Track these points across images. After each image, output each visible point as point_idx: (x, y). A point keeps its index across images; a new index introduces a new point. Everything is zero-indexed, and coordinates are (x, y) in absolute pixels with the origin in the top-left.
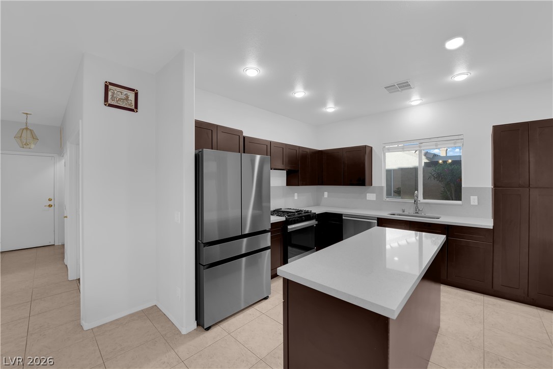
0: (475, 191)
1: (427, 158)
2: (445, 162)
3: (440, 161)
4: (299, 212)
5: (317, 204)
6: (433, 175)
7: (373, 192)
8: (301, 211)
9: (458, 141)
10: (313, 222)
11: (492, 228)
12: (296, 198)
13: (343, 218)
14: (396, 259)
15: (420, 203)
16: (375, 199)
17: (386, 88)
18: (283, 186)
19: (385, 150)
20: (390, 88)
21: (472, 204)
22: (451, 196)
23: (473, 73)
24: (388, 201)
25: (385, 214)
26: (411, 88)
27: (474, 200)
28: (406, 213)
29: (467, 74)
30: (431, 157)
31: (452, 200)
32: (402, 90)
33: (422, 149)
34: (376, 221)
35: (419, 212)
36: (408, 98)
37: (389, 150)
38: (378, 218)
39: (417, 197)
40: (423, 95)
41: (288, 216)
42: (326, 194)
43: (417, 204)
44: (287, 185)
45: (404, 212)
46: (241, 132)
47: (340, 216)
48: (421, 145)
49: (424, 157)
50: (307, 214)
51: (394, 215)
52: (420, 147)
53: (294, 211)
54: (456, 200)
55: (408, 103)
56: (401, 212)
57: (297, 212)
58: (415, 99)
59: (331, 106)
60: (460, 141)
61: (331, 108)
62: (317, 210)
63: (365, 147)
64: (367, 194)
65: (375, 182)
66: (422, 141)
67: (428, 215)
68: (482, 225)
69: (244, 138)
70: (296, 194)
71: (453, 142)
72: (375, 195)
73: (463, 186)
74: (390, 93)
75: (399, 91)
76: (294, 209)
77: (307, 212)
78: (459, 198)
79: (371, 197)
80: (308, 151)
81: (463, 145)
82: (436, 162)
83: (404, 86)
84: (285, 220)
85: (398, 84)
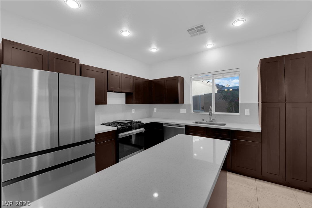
0: (248, 106)
2: (228, 90)
3: (226, 90)
4: (131, 122)
5: (150, 117)
6: (221, 97)
7: (184, 108)
10: (142, 130)
11: (261, 132)
12: (133, 112)
13: (164, 126)
14: (202, 148)
15: (213, 115)
16: (186, 113)
17: (188, 31)
18: (122, 104)
19: (191, 80)
20: (192, 31)
21: (246, 115)
22: (232, 110)
23: (247, 19)
24: (194, 114)
25: (191, 123)
26: (205, 32)
27: (247, 112)
28: (205, 121)
29: (243, 21)
30: (221, 87)
31: (233, 112)
32: (200, 34)
33: (214, 78)
34: (185, 128)
35: (213, 121)
36: (204, 42)
37: (194, 80)
38: (186, 126)
39: (212, 111)
41: (122, 126)
42: (155, 109)
43: (211, 115)
44: (126, 104)
45: (203, 121)
46: (78, 60)
47: (161, 124)
48: (214, 76)
49: (215, 87)
51: (197, 123)
52: (213, 77)
53: (126, 122)
54: (235, 112)
55: (205, 47)
56: (201, 121)
57: (128, 123)
59: (154, 47)
60: (238, 72)
61: (154, 49)
62: (145, 121)
63: (178, 77)
64: (181, 109)
65: (186, 101)
66: (214, 73)
67: (218, 123)
68: (254, 130)
69: (81, 65)
70: (133, 110)
71: (233, 73)
72: (186, 109)
73: (240, 102)
74: (192, 36)
75: (197, 34)
77: (138, 122)
78: (237, 111)
79: (183, 111)
81: (240, 75)
82: (224, 90)
83: (200, 29)
84: (116, 129)
85: (196, 28)
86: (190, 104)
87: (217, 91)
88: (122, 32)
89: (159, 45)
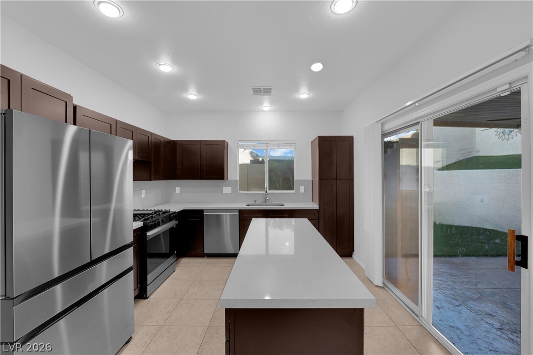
0: (303, 182)
1: (252, 156)
4: (157, 212)
7: (229, 186)
8: (159, 211)
9: (292, 144)
10: (173, 223)
11: (318, 209)
12: (143, 196)
13: (205, 213)
16: (230, 192)
17: (253, 89)
19: (239, 147)
20: (257, 91)
21: (301, 192)
23: (311, 95)
24: (242, 194)
26: (270, 95)
27: (302, 189)
28: (257, 203)
29: (308, 94)
32: (264, 95)
33: (268, 148)
34: (238, 213)
36: (261, 103)
37: (241, 147)
38: (239, 210)
40: (272, 103)
41: (146, 220)
42: (178, 190)
46: (70, 97)
50: (167, 214)
51: (249, 205)
52: (267, 146)
53: (151, 212)
54: (290, 190)
55: (260, 108)
56: (254, 203)
57: (155, 213)
58: (266, 106)
59: (194, 93)
61: (192, 96)
62: (175, 208)
63: (224, 142)
64: (224, 188)
65: (230, 176)
66: (268, 142)
67: (274, 203)
69: (75, 108)
70: (143, 191)
71: (289, 145)
72: (231, 188)
73: (295, 179)
74: (254, 94)
75: (261, 94)
76: (151, 210)
78: (291, 187)
79: (227, 190)
80: (162, 140)
82: (258, 160)
83: (267, 91)
84: (142, 225)
85: (263, 89)
86: (237, 180)
87: (251, 160)
88: (159, 65)
89: (200, 90)
